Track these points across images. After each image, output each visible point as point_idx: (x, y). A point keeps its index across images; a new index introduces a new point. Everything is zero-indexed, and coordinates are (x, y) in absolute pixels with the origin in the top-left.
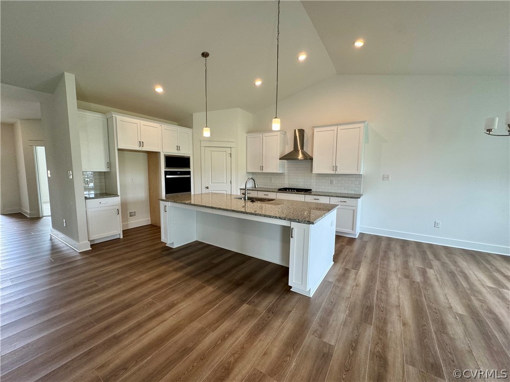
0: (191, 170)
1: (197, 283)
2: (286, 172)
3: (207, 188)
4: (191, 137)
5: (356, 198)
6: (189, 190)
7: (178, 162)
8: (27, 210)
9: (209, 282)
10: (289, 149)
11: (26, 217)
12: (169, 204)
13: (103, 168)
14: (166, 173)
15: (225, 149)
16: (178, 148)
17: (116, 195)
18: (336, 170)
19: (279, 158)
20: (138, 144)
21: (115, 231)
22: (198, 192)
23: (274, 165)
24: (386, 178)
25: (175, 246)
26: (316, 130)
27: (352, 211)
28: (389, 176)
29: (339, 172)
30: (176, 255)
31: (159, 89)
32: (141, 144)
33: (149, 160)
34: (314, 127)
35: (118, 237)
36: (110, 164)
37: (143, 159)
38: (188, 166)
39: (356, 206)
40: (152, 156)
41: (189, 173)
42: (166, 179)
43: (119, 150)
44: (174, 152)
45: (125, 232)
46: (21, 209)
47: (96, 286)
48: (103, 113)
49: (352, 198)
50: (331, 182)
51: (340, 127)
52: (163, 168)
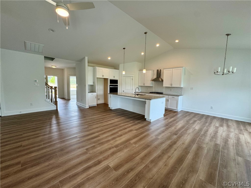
0: (118, 85)
1: (119, 116)
2: (154, 86)
3: (124, 91)
4: (118, 73)
5: (178, 96)
6: (117, 92)
7: (114, 82)
8: (66, 97)
9: (123, 117)
10: (155, 77)
11: (66, 99)
12: (111, 95)
13: (92, 84)
14: (110, 86)
15: (131, 77)
16: (114, 77)
17: (96, 92)
18: (172, 85)
19: (150, 80)
20: (102, 76)
21: (95, 104)
22: (120, 92)
23: (149, 83)
24: (192, 89)
25: (113, 109)
26: (165, 70)
27: (176, 101)
28: (193, 88)
29: (173, 86)
30: (113, 111)
31: (109, 58)
32: (103, 76)
33: (104, 81)
34: (164, 69)
35: (95, 105)
36: (94, 83)
37: (103, 80)
38: (117, 83)
39: (178, 99)
40: (106, 80)
41: (117, 86)
42: (110, 87)
43: (97, 78)
44: (113, 78)
45: (97, 104)
46: (64, 97)
47: (93, 115)
48: (93, 67)
49: (176, 96)
50: (171, 90)
51: (174, 69)
52: (109, 84)
